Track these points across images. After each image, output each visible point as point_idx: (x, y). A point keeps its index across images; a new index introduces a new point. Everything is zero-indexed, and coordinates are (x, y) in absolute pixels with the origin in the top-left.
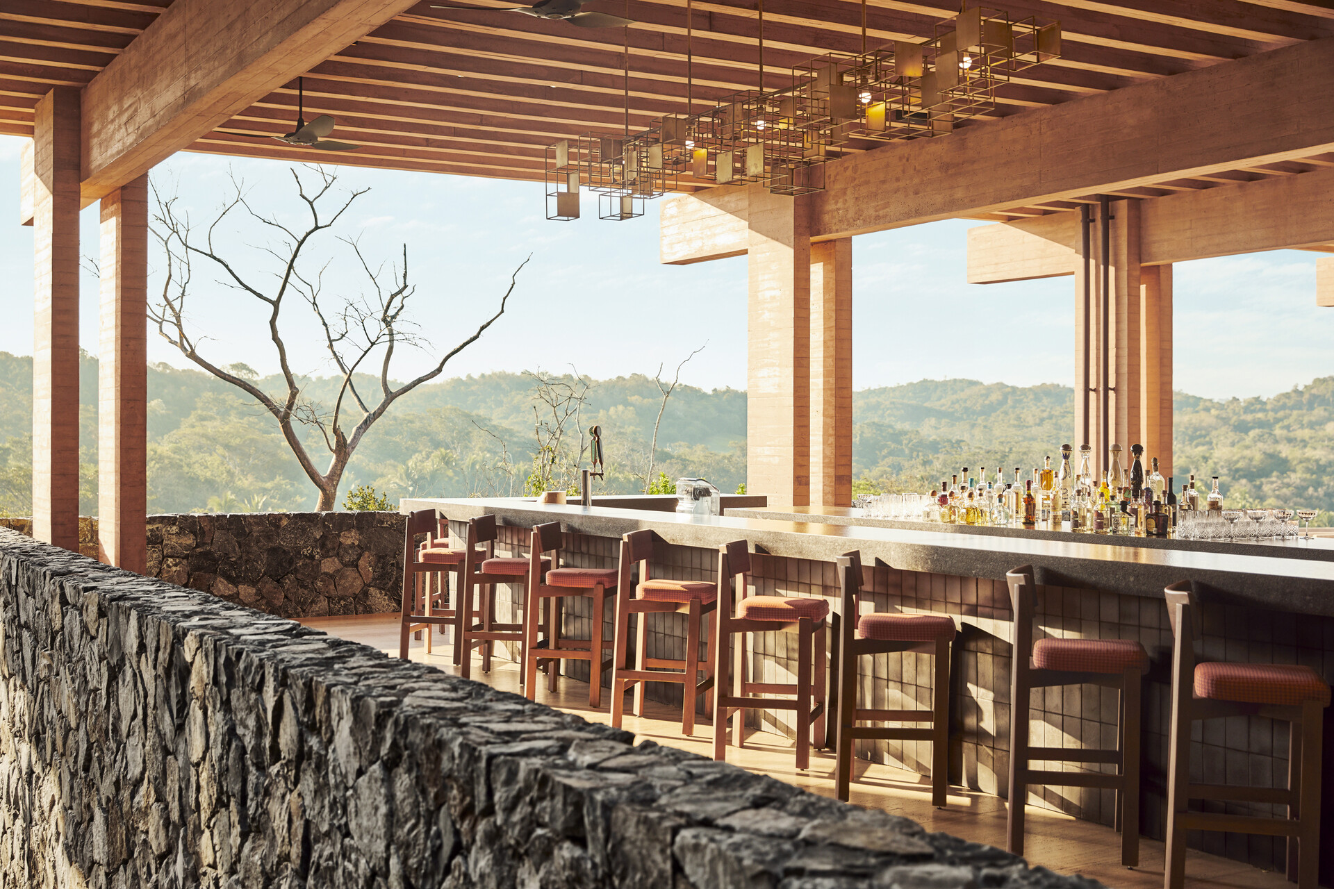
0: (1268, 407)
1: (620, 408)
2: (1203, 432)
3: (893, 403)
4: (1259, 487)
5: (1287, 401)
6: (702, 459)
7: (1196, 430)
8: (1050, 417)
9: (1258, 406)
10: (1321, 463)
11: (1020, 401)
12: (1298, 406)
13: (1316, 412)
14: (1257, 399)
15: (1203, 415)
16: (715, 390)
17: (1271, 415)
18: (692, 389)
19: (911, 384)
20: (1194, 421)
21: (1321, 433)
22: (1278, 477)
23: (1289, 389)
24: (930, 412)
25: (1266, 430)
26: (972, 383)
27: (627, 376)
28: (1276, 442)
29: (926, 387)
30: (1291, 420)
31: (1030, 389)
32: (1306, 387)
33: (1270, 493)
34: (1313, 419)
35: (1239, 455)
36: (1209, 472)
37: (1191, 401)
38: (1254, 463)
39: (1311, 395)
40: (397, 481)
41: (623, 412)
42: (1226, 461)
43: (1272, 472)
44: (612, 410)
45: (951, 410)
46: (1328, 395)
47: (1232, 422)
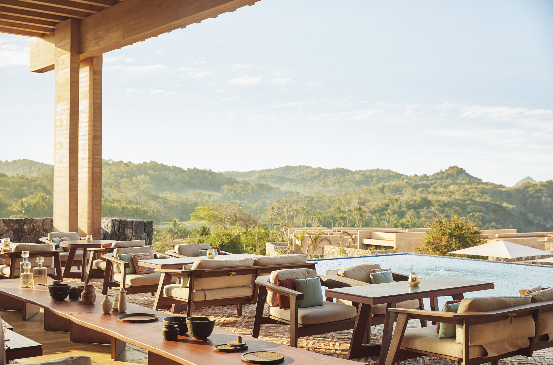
0: (430, 178)
1: (143, 176)
2: (400, 189)
3: (271, 176)
4: (419, 213)
5: (437, 176)
6: (175, 199)
7: (397, 188)
8: (338, 182)
9: (426, 178)
10: (445, 202)
11: (327, 175)
12: (441, 178)
13: (448, 180)
14: (425, 175)
15: (401, 182)
16: (189, 169)
17: (429, 182)
18: (178, 168)
19: (281, 168)
20: (397, 184)
21: (447, 190)
22: (427, 209)
23: (439, 171)
24: (287, 180)
25: (425, 188)
26: (308, 167)
27: (148, 162)
28: (429, 193)
29: (287, 169)
30: (437, 184)
31: (331, 170)
32: (446, 170)
33: (423, 215)
34: (446, 184)
35: (411, 199)
36: (398, 206)
37: (399, 176)
38: (417, 202)
39: (447, 173)
40: (17, 208)
41: (144, 178)
42: (405, 201)
43: (424, 206)
44: (139, 177)
45: (297, 179)
46: (454, 174)
47: (413, 185)
